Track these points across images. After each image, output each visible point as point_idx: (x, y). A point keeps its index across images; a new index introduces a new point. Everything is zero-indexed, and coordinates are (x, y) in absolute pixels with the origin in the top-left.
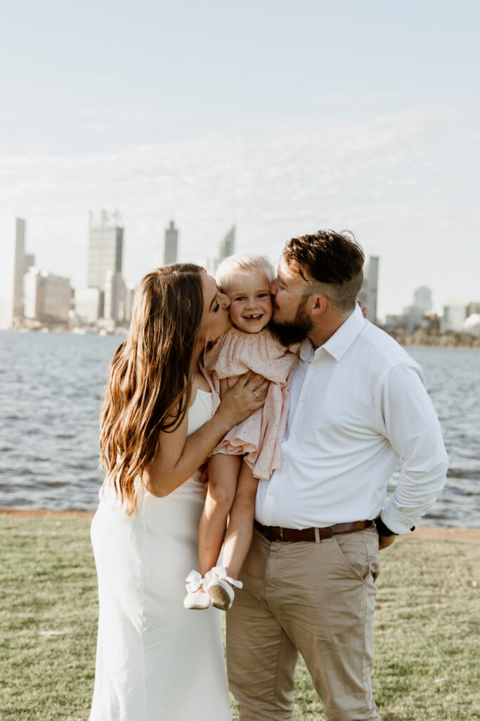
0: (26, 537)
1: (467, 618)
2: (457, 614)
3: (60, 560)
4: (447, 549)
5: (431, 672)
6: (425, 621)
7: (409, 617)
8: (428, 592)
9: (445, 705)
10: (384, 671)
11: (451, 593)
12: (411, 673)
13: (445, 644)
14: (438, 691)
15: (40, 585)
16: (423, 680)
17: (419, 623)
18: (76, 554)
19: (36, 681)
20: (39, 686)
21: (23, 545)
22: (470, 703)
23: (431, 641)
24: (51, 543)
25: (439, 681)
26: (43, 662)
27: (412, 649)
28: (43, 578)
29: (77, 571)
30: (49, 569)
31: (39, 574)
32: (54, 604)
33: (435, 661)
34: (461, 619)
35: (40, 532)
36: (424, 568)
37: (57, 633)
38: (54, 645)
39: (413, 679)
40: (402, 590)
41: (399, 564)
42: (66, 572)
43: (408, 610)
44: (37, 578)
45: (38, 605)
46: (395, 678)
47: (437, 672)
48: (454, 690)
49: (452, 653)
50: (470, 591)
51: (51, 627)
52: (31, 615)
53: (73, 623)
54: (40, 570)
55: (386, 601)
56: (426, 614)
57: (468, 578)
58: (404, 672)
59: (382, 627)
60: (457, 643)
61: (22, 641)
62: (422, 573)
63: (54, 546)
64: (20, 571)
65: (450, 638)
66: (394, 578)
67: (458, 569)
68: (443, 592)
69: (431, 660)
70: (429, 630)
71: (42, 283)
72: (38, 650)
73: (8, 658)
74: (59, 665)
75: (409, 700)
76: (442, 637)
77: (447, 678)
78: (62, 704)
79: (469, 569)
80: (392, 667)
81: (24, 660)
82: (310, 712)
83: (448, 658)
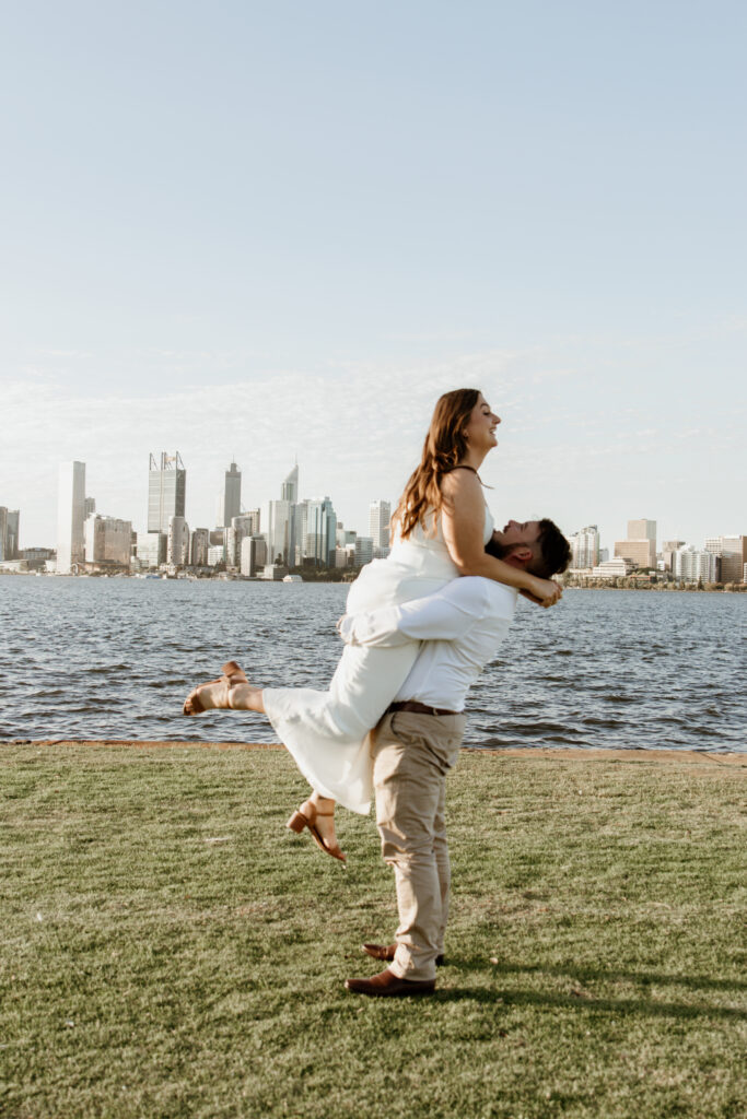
0: (161, 763)
1: (578, 820)
2: (570, 817)
3: (201, 782)
4: (551, 765)
5: (557, 861)
6: (542, 823)
7: (528, 820)
8: (541, 800)
9: (574, 885)
10: (516, 862)
11: (561, 801)
12: (540, 862)
13: (565, 839)
14: (566, 875)
15: (191, 803)
16: (551, 867)
17: (538, 825)
18: (214, 778)
19: (216, 877)
20: (219, 880)
21: (161, 770)
22: (595, 883)
23: (551, 838)
24: (186, 767)
25: (564, 868)
26: (216, 862)
27: (537, 843)
28: (190, 796)
29: (220, 789)
30: (193, 789)
31: (186, 793)
32: (208, 817)
33: (559, 852)
34: (573, 820)
35: (172, 760)
36: (533, 781)
37: (219, 839)
38: (221, 849)
39: (543, 867)
40: (516, 799)
41: (509, 778)
42: (210, 791)
43: (526, 814)
44: (186, 797)
45: (194, 818)
46: (526, 867)
47: (562, 861)
48: (579, 874)
49: (572, 846)
50: (577, 798)
51: (212, 835)
52: (190, 826)
53: (231, 832)
54: (186, 790)
55: (505, 808)
56: (543, 816)
57: (573, 788)
58: (534, 861)
59: (506, 828)
60: (574, 839)
61: (191, 846)
62: (532, 785)
63: (191, 770)
64: (168, 792)
65: (567, 835)
66: (508, 789)
67: (563, 781)
68: (554, 799)
69: (554, 852)
70: (549, 829)
71: (102, 527)
72: (208, 853)
73: (184, 860)
74: (232, 863)
75: (542, 882)
76: (560, 835)
77: (571, 865)
78: (245, 892)
79: (573, 781)
80: (522, 858)
81: (199, 861)
82: (460, 893)
83: (569, 850)
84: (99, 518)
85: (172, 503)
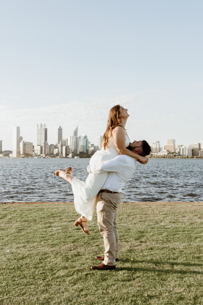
0: (41, 208)
1: (154, 221)
2: (152, 220)
3: (52, 213)
4: (147, 206)
5: (149, 232)
6: (145, 222)
7: (141, 221)
8: (144, 216)
9: (153, 239)
10: (138, 233)
11: (150, 216)
12: (144, 233)
13: (151, 226)
14: (151, 236)
15: (49, 219)
16: (147, 234)
17: (143, 223)
18: (56, 212)
19: (56, 238)
20: (57, 239)
21: (41, 210)
22: (159, 238)
23: (147, 226)
24: (48, 209)
25: (151, 234)
26: (56, 235)
27: (143, 228)
29: (57, 215)
30: (50, 215)
31: (48, 216)
32: (54, 222)
33: (149, 230)
34: (153, 221)
35: (44, 207)
36: (142, 211)
37: (57, 228)
38: (58, 231)
39: (145, 234)
40: (138, 216)
41: (136, 210)
42: (55, 215)
43: (140, 220)
44: (48, 217)
45: (50, 223)
46: (140, 234)
47: (150, 232)
48: (155, 236)
49: (153, 228)
50: (154, 215)
51: (55, 227)
52: (49, 225)
53: (60, 226)
54: (48, 215)
55: (134, 218)
56: (145, 220)
57: (153, 212)
59: (135, 224)
60: (153, 226)
61: (49, 231)
62: (142, 212)
63: (49, 210)
64: (43, 216)
65: (152, 225)
66: (135, 213)
67: (150, 210)
68: (148, 216)
69: (148, 230)
70: (146, 224)
72: (54, 232)
73: (47, 234)
74: (60, 235)
75: (145, 238)
76: (150, 225)
77: (152, 233)
78: (64, 243)
79: (153, 210)
80: (139, 232)
81: (52, 234)
82: (122, 242)
83: (152, 229)
84: (24, 142)
85: (44, 137)
